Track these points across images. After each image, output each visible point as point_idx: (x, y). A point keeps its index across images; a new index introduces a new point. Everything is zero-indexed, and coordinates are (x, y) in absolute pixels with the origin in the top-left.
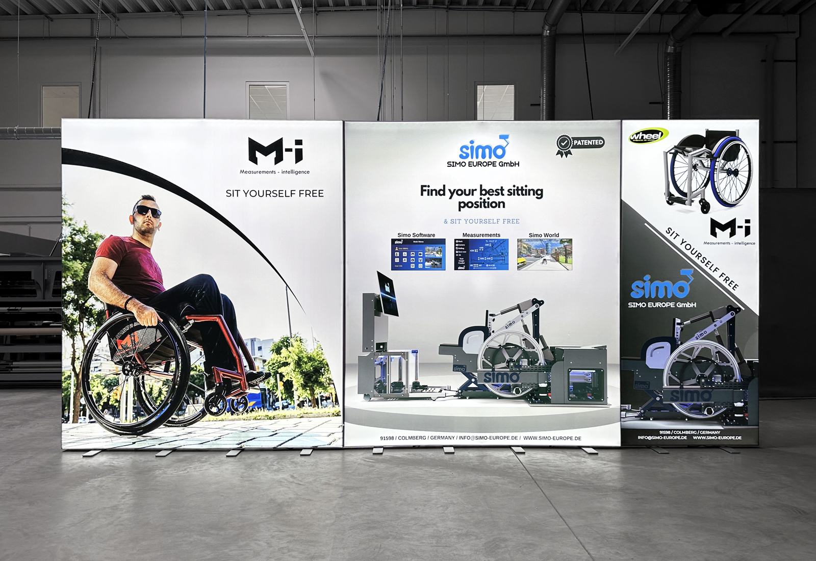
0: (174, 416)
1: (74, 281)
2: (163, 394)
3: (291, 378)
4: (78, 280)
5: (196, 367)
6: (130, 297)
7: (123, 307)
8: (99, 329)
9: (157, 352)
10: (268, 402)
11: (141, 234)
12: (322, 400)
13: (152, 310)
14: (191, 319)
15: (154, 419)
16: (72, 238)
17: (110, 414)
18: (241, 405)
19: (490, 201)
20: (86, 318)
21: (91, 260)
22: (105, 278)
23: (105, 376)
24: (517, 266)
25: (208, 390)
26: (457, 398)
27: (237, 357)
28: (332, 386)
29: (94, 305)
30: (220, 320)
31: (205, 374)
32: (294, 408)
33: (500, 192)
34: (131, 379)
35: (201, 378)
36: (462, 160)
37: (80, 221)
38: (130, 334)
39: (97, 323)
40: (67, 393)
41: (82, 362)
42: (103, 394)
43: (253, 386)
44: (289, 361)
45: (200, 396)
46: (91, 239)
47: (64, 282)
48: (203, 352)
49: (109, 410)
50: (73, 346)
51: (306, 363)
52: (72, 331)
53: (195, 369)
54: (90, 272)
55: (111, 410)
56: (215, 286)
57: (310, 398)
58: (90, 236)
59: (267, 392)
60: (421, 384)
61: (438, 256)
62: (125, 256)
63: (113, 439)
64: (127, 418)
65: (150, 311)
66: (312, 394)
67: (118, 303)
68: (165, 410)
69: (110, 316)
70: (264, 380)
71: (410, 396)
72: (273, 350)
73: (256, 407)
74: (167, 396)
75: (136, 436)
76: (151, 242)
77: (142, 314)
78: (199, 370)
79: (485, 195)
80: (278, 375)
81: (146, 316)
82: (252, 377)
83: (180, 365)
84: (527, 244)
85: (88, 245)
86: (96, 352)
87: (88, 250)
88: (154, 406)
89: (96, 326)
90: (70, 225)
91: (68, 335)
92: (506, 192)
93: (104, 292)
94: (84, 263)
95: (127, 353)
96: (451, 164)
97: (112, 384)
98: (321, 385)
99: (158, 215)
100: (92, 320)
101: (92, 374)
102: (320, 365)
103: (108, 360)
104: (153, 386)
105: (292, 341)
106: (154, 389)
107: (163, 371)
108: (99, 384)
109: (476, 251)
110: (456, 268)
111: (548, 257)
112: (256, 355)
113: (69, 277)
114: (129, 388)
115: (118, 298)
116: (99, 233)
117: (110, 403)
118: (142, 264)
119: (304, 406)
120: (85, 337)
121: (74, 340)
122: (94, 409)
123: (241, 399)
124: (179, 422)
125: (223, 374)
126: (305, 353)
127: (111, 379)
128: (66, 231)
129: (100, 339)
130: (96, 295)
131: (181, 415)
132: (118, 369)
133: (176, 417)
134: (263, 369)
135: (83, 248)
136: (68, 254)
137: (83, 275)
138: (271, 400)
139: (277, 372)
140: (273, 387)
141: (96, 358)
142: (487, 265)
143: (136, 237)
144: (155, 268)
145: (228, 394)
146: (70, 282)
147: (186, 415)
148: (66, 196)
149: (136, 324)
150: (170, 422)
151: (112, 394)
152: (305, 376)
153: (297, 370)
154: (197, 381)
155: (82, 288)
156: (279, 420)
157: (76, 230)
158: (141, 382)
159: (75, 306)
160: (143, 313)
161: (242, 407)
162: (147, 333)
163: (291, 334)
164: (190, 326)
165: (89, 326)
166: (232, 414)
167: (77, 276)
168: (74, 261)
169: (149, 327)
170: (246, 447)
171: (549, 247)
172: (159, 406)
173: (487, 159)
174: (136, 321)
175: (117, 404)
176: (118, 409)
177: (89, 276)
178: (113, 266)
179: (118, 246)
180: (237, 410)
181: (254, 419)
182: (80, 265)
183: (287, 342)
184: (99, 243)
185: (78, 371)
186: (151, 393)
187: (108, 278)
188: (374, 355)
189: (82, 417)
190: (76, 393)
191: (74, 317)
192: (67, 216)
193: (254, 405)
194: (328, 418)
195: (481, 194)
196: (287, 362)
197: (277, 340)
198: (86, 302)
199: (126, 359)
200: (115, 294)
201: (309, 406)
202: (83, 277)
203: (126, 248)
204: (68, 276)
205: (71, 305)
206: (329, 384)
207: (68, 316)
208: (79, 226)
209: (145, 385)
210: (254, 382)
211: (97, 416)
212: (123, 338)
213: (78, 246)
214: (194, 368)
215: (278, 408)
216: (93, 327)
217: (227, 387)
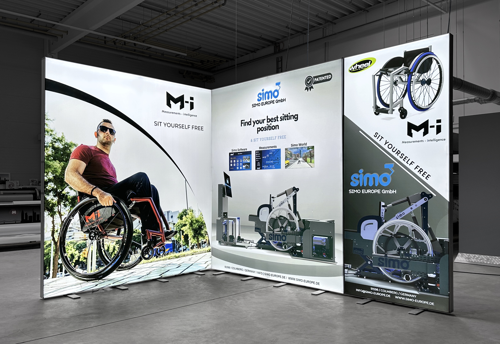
0: (123, 264)
1: (54, 175)
2: (116, 250)
3: (188, 233)
4: (57, 175)
5: (136, 230)
6: (95, 186)
7: (90, 194)
8: (73, 209)
9: (112, 223)
10: (176, 248)
11: (102, 144)
12: (202, 244)
13: (109, 195)
14: (134, 201)
15: (110, 267)
16: (53, 145)
17: (80, 268)
18: (162, 251)
20: (63, 202)
21: (67, 161)
22: (77, 174)
23: (77, 242)
24: (285, 165)
25: (143, 244)
27: (160, 223)
28: (207, 235)
29: (69, 193)
30: (150, 200)
31: (141, 235)
32: (189, 250)
33: (276, 119)
34: (95, 242)
35: (139, 237)
36: (258, 102)
37: (59, 133)
38: (95, 212)
39: (71, 205)
40: (48, 256)
41: (59, 234)
42: (75, 255)
43: (167, 239)
44: (187, 223)
45: (139, 248)
46: (67, 146)
47: (46, 176)
48: (140, 221)
49: (79, 265)
50: (53, 222)
51: (195, 224)
52: (52, 212)
53: (136, 232)
54: (66, 169)
55: (81, 265)
56: (148, 180)
57: (197, 243)
58: (67, 144)
59: (175, 242)
60: (241, 238)
62: (92, 159)
63: (82, 285)
64: (92, 269)
65: (109, 196)
66: (198, 241)
67: (86, 191)
68: (117, 260)
69: (81, 200)
70: (174, 235)
71: (236, 244)
72: (179, 217)
73: (170, 252)
74: (118, 251)
75: (98, 280)
76: (109, 151)
77: (102, 198)
78: (138, 232)
80: (181, 232)
81: (105, 199)
83: (127, 230)
85: (65, 150)
86: (70, 226)
87: (65, 153)
88: (110, 258)
89: (71, 207)
90: (51, 135)
91: (49, 214)
92: (279, 119)
93: (76, 183)
94: (62, 163)
95: (93, 225)
96: (254, 106)
97: (82, 247)
98: (202, 235)
99: (114, 133)
100: (68, 203)
101: (67, 241)
102: (201, 224)
103: (79, 231)
104: (109, 245)
105: (188, 211)
106: (110, 248)
107: (116, 235)
108: (73, 248)
111: (301, 159)
112: (170, 221)
113: (50, 172)
114: (94, 248)
115: (87, 188)
116: (73, 142)
117: (80, 260)
118: (103, 165)
119: (194, 248)
120: (62, 215)
121: (53, 218)
122: (68, 265)
123: (162, 248)
124: (126, 267)
125: (152, 234)
126: (194, 218)
127: (81, 243)
128: (48, 139)
129: (73, 216)
130: (71, 186)
131: (127, 262)
132: (86, 236)
133: (124, 264)
134: (173, 229)
135: (61, 152)
136: (49, 156)
137: (61, 171)
138: (178, 247)
139: (180, 230)
140: (179, 239)
141: (70, 230)
142: (270, 166)
143: (99, 147)
144: (112, 167)
145: (155, 246)
146: (51, 176)
147: (130, 262)
148: (48, 114)
149: (98, 205)
150: (120, 268)
151: (81, 254)
152: (194, 231)
153: (190, 228)
154: (137, 239)
155: (60, 181)
156: (182, 258)
157: (56, 139)
158: (101, 243)
159: (54, 193)
160: (103, 197)
161: (162, 252)
162: (106, 210)
163: (188, 207)
164: (133, 205)
165: (65, 208)
166: (157, 258)
167: (57, 172)
168: (54, 161)
169: (107, 207)
170: (164, 276)
172: (113, 258)
173: (270, 100)
174: (99, 203)
175: (85, 260)
176: (86, 264)
177: (66, 172)
178: (83, 166)
179: (86, 152)
180: (159, 255)
181: (168, 259)
182: (58, 164)
183: (186, 212)
184: (73, 149)
185: (56, 240)
186: (108, 250)
187: (79, 173)
188: (222, 219)
189: (60, 273)
190: (55, 256)
191: (54, 202)
192: (49, 128)
193: (169, 250)
194: (205, 254)
195: (268, 122)
196: (186, 224)
197: (181, 211)
198: (63, 190)
199: (92, 229)
200: (84, 185)
201: (196, 248)
202: (61, 172)
203: (92, 153)
204: (49, 172)
205: (51, 193)
206: (206, 235)
207: (49, 201)
208: (59, 136)
209: (105, 246)
210: (169, 237)
211: (70, 270)
212: (89, 215)
213: (57, 151)
214: (135, 231)
215: (181, 251)
216: (68, 208)
217: (154, 241)
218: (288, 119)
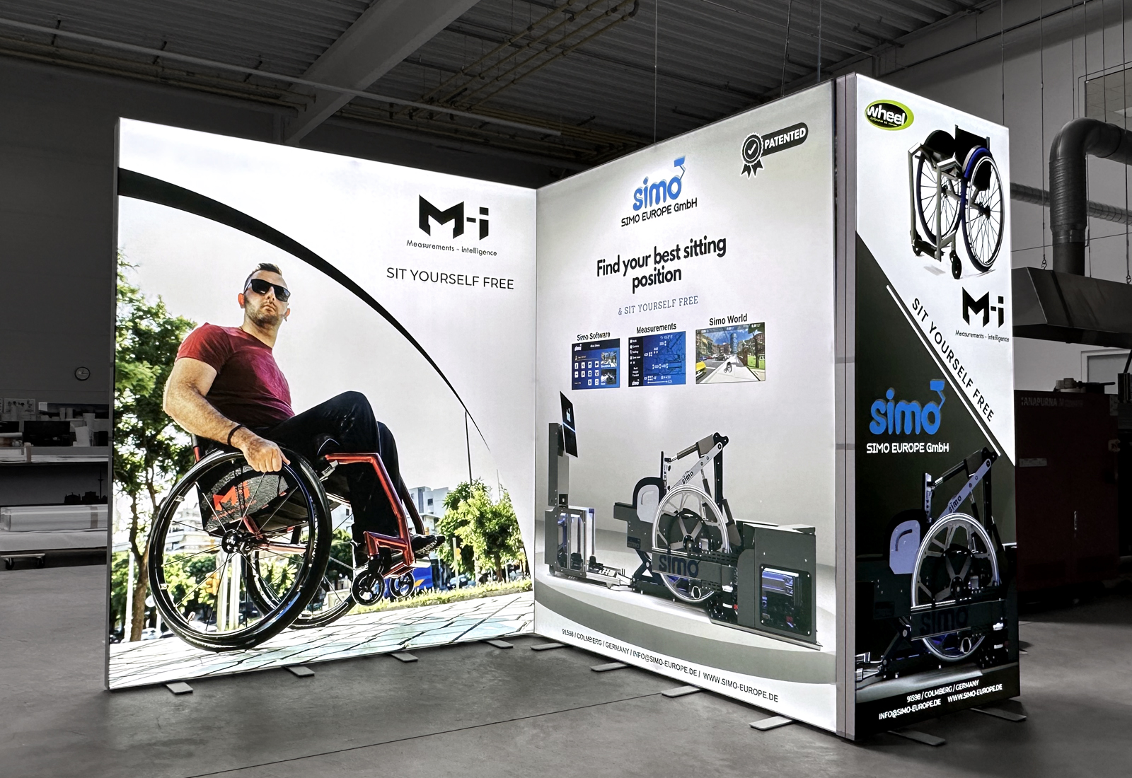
0: (305, 612)
1: (137, 397)
2: (289, 579)
3: (471, 543)
4: (144, 396)
5: (340, 533)
6: (237, 424)
7: (225, 442)
8: (183, 478)
9: (280, 513)
10: (441, 579)
11: (256, 323)
12: (510, 571)
13: (274, 445)
14: (334, 460)
15: (273, 620)
16: (135, 324)
17: (200, 619)
18: (405, 586)
19: (665, 271)
20: (160, 461)
21: (170, 363)
22: (193, 393)
23: (191, 557)
24: (695, 376)
25: (358, 566)
26: (631, 589)
27: (399, 516)
28: (522, 550)
29: (173, 438)
30: (376, 460)
31: (353, 543)
32: (474, 585)
33: (675, 253)
34: (237, 558)
35: (347, 550)
36: (636, 213)
37: (151, 296)
39: (178, 469)
40: (121, 589)
41: (149, 536)
42: (188, 587)
43: (419, 557)
44: (469, 517)
45: (346, 577)
46: (169, 327)
47: (118, 399)
48: (350, 509)
49: (197, 613)
50: (133, 508)
51: (490, 520)
52: (132, 483)
53: (339, 536)
54: (168, 383)
55: (201, 611)
56: (368, 409)
57: (495, 568)
58: (171, 323)
59: (439, 564)
60: (597, 562)
61: (613, 365)
62: (230, 358)
63: (203, 661)
64: (230, 622)
65: (272, 446)
66: (498, 563)
67: (216, 434)
68: (291, 603)
69: (202, 455)
70: (435, 546)
71: (587, 577)
72: (447, 504)
73: (425, 587)
74: (295, 581)
75: (243, 651)
76: (273, 338)
77: (256, 453)
78: (345, 537)
79: (659, 262)
80: (454, 539)
81: (263, 456)
82: (419, 544)
83: (317, 531)
84: (707, 338)
85: (164, 338)
86: (176, 517)
87: (165, 345)
88: (274, 599)
89: (178, 472)
90: (131, 301)
91: (124, 489)
92: (682, 254)
93: (191, 416)
94: (157, 367)
95: (231, 516)
96: (626, 222)
97: (204, 569)
98: (508, 549)
99: (285, 296)
100: (170, 464)
101: (168, 555)
102: (507, 522)
103: (197, 530)
104: (272, 567)
105: (472, 489)
106: (274, 573)
107: (289, 542)
108: (181, 571)
109: (650, 354)
110: (630, 385)
111: (733, 359)
112: (425, 511)
113: (127, 389)
114: (234, 573)
115: (217, 427)
116: (186, 318)
117: (200, 601)
118: (258, 373)
119: (487, 580)
120: (156, 492)
121: (135, 499)
122: (170, 612)
123: (404, 577)
124: (314, 620)
125: (379, 542)
126: (488, 506)
127: (203, 560)
128: (124, 311)
129: (183, 494)
130: (177, 422)
131: (316, 609)
132: (215, 543)
133: (310, 613)
134: (434, 532)
135: (155, 342)
136: (126, 350)
137: (154, 386)
138: (445, 575)
139: (452, 535)
140: (448, 557)
141: (175, 527)
142: (662, 377)
143: (250, 329)
144: (280, 380)
145: (387, 571)
146: (129, 398)
147: (325, 608)
148: (125, 251)
149: (245, 470)
150: (299, 621)
151: (203, 585)
152: (489, 539)
153: (478, 531)
154: (341, 554)
155: (151, 410)
156: (455, 604)
157: (144, 311)
158: (253, 561)
159: (138, 439)
160: (258, 451)
161: (406, 588)
162: (264, 482)
163: (471, 480)
164: (331, 471)
165: (163, 474)
166: (392, 601)
167: (144, 388)
168: (137, 363)
169: (268, 473)
170: (411, 647)
171: (735, 341)
172: (282, 598)
173: (662, 204)
174: (247, 464)
175: (213, 601)
176: (214, 610)
177: (166, 389)
178: (209, 374)
179: (218, 342)
180: (398, 594)
181: (422, 605)
182: (148, 370)
183: (466, 491)
184: (185, 335)
185: (141, 550)
186: (269, 578)
187: (199, 393)
188: (557, 511)
189: (149, 630)
190: (138, 589)
191: (136, 459)
192: (126, 285)
193: (423, 584)
194: (517, 595)
195: (656, 262)
196: (466, 520)
197: (453, 489)
198: (158, 432)
199: (228, 526)
200: (211, 421)
201: (494, 580)
202: (154, 390)
203: (232, 346)
204: (125, 387)
205: (130, 439)
206: (518, 548)
207: (125, 456)
208: (148, 303)
209: (260, 567)
210: (422, 550)
211: (174, 625)
212: (223, 492)
213: (146, 338)
214: (336, 535)
215: (453, 587)
216: (171, 475)
217: (385, 560)
218: (702, 253)
